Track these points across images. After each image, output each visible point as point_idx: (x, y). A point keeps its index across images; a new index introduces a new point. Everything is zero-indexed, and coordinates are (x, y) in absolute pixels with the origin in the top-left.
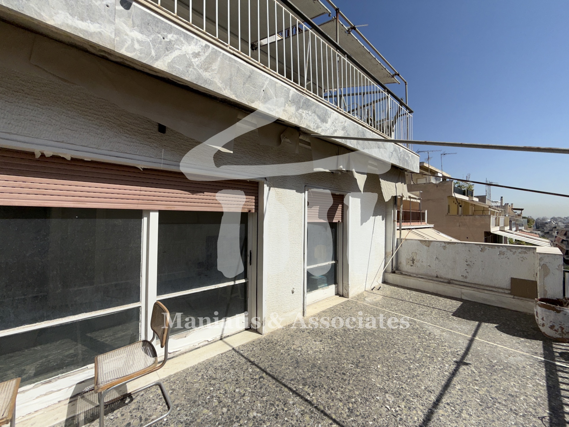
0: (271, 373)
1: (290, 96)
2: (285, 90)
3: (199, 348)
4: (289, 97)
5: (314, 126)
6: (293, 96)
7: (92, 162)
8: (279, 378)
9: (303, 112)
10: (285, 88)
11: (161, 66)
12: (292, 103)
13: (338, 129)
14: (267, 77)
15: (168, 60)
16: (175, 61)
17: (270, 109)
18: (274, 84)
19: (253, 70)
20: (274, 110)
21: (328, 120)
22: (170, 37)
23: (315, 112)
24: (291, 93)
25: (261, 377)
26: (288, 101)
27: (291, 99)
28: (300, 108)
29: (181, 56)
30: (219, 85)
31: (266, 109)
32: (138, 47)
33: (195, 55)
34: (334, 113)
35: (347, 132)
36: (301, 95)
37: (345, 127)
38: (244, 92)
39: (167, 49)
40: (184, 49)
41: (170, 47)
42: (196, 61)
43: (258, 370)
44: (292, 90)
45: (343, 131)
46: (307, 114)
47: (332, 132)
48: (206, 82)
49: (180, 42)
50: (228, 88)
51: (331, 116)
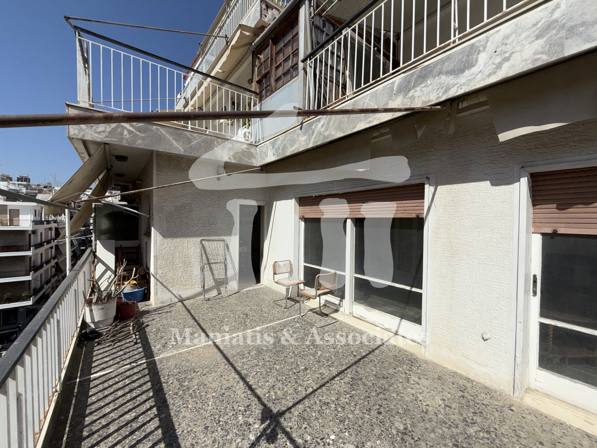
0: (362, 361)
1: (395, 88)
2: (388, 88)
3: (377, 326)
4: (393, 91)
6: (398, 85)
7: (326, 195)
8: (358, 365)
10: (388, 86)
11: (310, 146)
12: (397, 94)
13: (518, 48)
14: (368, 94)
15: (312, 140)
16: (315, 138)
17: (370, 122)
18: (375, 95)
19: (355, 101)
20: (375, 119)
21: (477, 58)
22: (313, 127)
23: (440, 73)
24: (396, 84)
25: (355, 356)
26: (392, 97)
27: (397, 91)
28: (410, 90)
29: (317, 133)
30: (333, 133)
31: (366, 125)
32: (304, 143)
33: (322, 126)
34: (499, 31)
35: (563, 27)
36: (411, 73)
37: (556, 21)
38: (348, 126)
39: (312, 135)
40: (318, 128)
41: (313, 132)
42: (323, 130)
43: (364, 354)
44: (398, 80)
45: (544, 37)
46: (424, 87)
47: (490, 71)
48: (327, 138)
49: (317, 125)
50: (338, 131)
51: (489, 44)
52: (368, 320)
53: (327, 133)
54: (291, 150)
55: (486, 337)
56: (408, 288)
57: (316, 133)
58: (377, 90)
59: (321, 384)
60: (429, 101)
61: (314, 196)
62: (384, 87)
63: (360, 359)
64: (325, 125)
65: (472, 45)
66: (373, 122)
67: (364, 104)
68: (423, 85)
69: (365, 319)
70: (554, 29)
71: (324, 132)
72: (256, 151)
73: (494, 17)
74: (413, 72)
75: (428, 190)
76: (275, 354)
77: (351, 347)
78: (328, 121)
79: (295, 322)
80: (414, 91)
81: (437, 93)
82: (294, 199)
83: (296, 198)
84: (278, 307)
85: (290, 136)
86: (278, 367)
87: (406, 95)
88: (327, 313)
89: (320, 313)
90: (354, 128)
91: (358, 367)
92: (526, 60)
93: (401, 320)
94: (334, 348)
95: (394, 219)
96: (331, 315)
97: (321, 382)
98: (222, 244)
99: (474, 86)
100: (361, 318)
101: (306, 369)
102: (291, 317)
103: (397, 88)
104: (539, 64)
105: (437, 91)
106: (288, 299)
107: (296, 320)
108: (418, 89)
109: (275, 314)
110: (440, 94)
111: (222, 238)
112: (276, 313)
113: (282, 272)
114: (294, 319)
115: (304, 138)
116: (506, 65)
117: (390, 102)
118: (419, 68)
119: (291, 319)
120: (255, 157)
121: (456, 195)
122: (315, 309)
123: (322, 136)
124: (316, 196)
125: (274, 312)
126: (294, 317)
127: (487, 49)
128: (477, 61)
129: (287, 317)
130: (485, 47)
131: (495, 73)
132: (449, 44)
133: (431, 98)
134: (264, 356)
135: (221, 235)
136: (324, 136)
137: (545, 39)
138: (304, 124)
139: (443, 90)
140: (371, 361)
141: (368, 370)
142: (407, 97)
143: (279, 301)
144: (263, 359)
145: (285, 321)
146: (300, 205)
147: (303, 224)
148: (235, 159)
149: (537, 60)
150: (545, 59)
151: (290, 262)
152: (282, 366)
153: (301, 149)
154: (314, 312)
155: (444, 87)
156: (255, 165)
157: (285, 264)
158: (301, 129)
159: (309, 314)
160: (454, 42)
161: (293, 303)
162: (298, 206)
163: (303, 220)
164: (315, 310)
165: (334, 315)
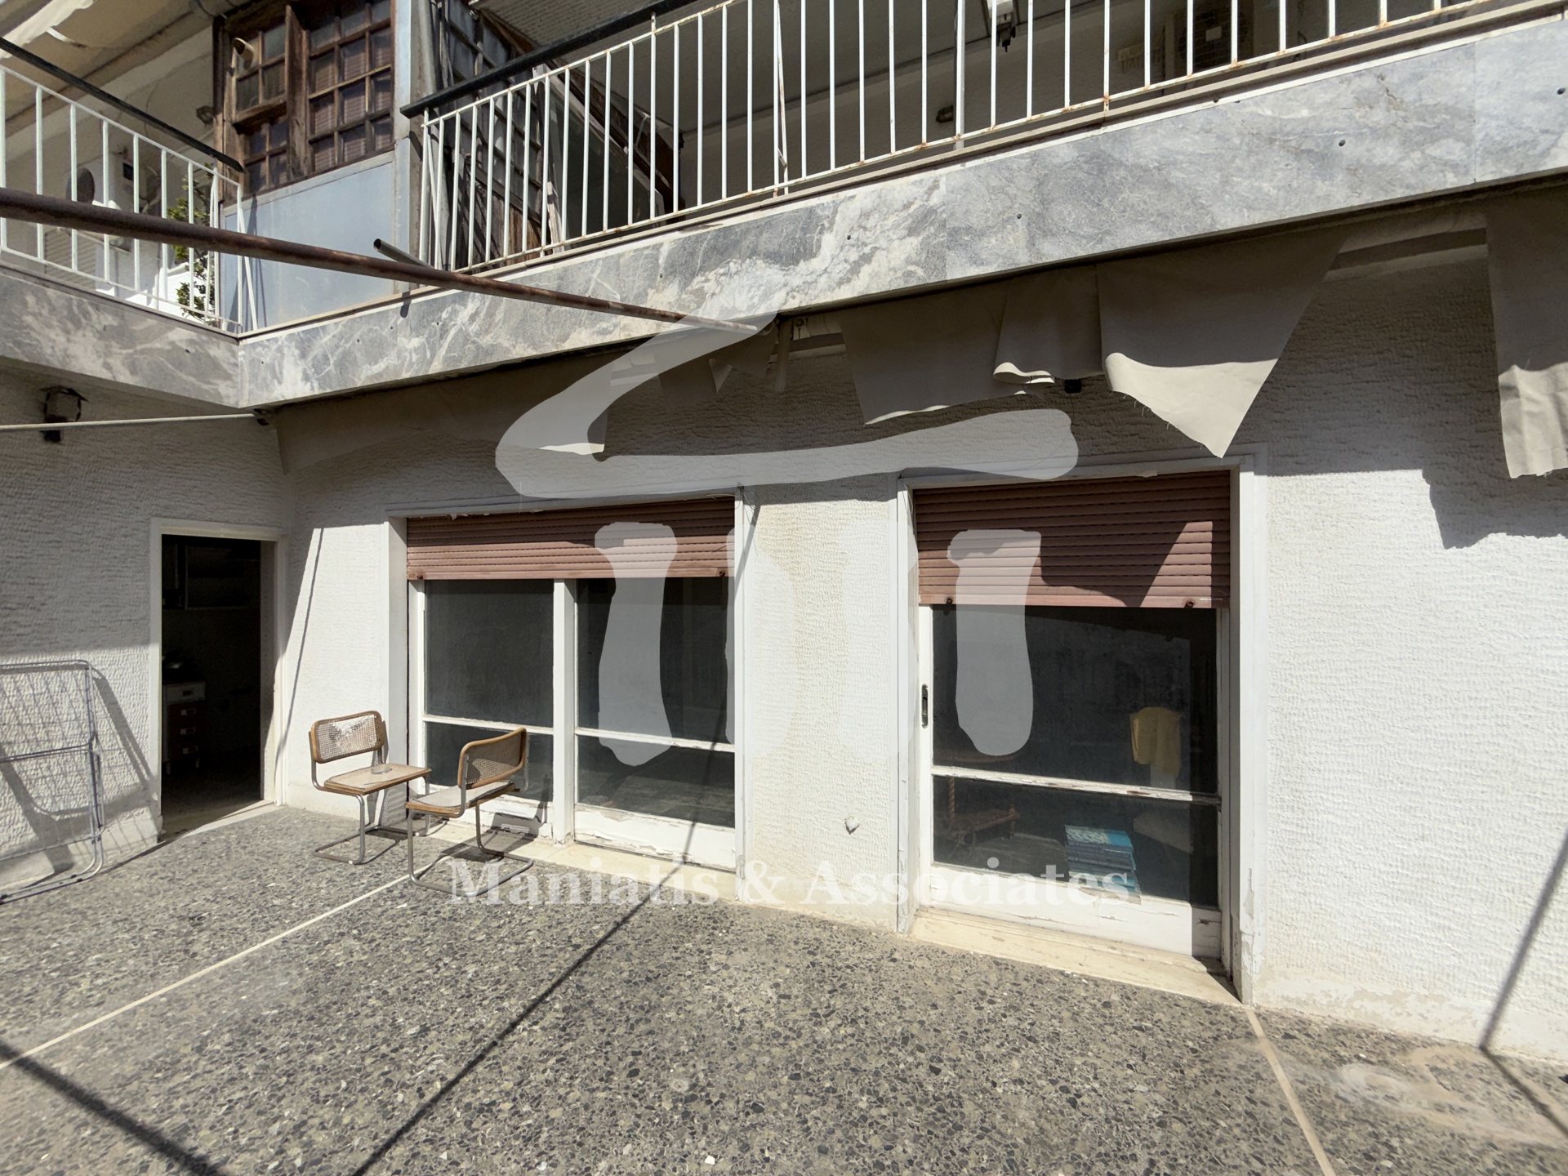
1: (661, 261)
2: (647, 257)
4: (658, 266)
5: (752, 298)
6: (669, 256)
7: (492, 516)
9: (707, 280)
10: (646, 252)
11: (436, 368)
12: (666, 278)
13: (882, 243)
14: (598, 260)
15: (442, 352)
16: (449, 350)
17: (604, 332)
18: (614, 266)
19: (566, 269)
20: (615, 326)
21: (819, 241)
22: (444, 315)
23: (754, 253)
24: (665, 251)
25: (577, 947)
26: (654, 280)
27: (665, 269)
28: (693, 275)
29: (456, 335)
30: (506, 344)
31: (595, 337)
32: (415, 357)
33: (473, 318)
34: (853, 197)
35: (943, 225)
36: (698, 236)
37: (932, 211)
38: (548, 330)
39: (441, 337)
40: (459, 321)
41: (444, 331)
42: (474, 328)
43: (601, 935)
44: (668, 241)
45: (919, 235)
46: (724, 274)
47: (842, 275)
48: (488, 353)
49: (455, 312)
50: (520, 340)
51: (838, 218)
52: (616, 843)
53: (486, 340)
54: (370, 373)
55: (852, 825)
56: (706, 745)
57: (452, 332)
58: (620, 255)
59: (472, 1059)
60: (735, 310)
61: (454, 516)
62: (636, 251)
63: (591, 951)
64: (482, 315)
65: (811, 211)
66: (611, 332)
67: (588, 281)
68: (722, 271)
69: (607, 843)
70: (932, 223)
71: (478, 334)
72: (234, 355)
73: (847, 167)
74: (701, 235)
75: (742, 512)
76: (312, 1018)
77: (568, 926)
78: (489, 307)
79: (393, 899)
80: (703, 279)
81: (750, 295)
82: (387, 524)
83: (394, 522)
84: (332, 865)
85: (365, 328)
86: (319, 1059)
87: (686, 285)
88: (500, 849)
89: (477, 853)
90: (564, 341)
91: (583, 974)
92: (895, 270)
93: (693, 825)
94: (517, 944)
95: (668, 580)
96: (512, 853)
97: (470, 1053)
98: (73, 680)
99: (816, 297)
100: (599, 842)
101: (425, 1030)
102: (378, 886)
103: (666, 262)
104: (913, 283)
105: (749, 291)
106: (372, 832)
107: (396, 893)
108: (711, 275)
109: (319, 889)
110: (756, 300)
111: (77, 656)
112: (323, 885)
113: (344, 751)
114: (389, 890)
115: (415, 342)
116: (866, 270)
117: (651, 292)
118: (713, 228)
119: (380, 894)
120: (228, 377)
121: (795, 526)
122: (463, 845)
123: (472, 347)
124: (460, 518)
125: (314, 885)
126: (389, 885)
127: (835, 227)
128: (819, 247)
129: (367, 890)
130: (832, 223)
131: (849, 281)
132: (770, 195)
133: (738, 304)
134: (267, 1038)
135: (66, 649)
136: (478, 347)
137: (921, 238)
138: (414, 301)
139: (760, 293)
140: (618, 949)
141: (610, 973)
142: (689, 288)
143: (338, 846)
144: (263, 1050)
145: (356, 905)
146: (409, 542)
147: (419, 599)
148: (133, 372)
149: (910, 274)
150: (922, 277)
151: (378, 716)
152: (339, 1049)
153: (406, 375)
154: (459, 856)
155: (761, 285)
156: (230, 402)
157: (356, 727)
158: (404, 312)
159: (444, 863)
160: (781, 192)
161: (388, 842)
162: (401, 544)
163: (422, 587)
164: (463, 850)
165: (523, 851)
